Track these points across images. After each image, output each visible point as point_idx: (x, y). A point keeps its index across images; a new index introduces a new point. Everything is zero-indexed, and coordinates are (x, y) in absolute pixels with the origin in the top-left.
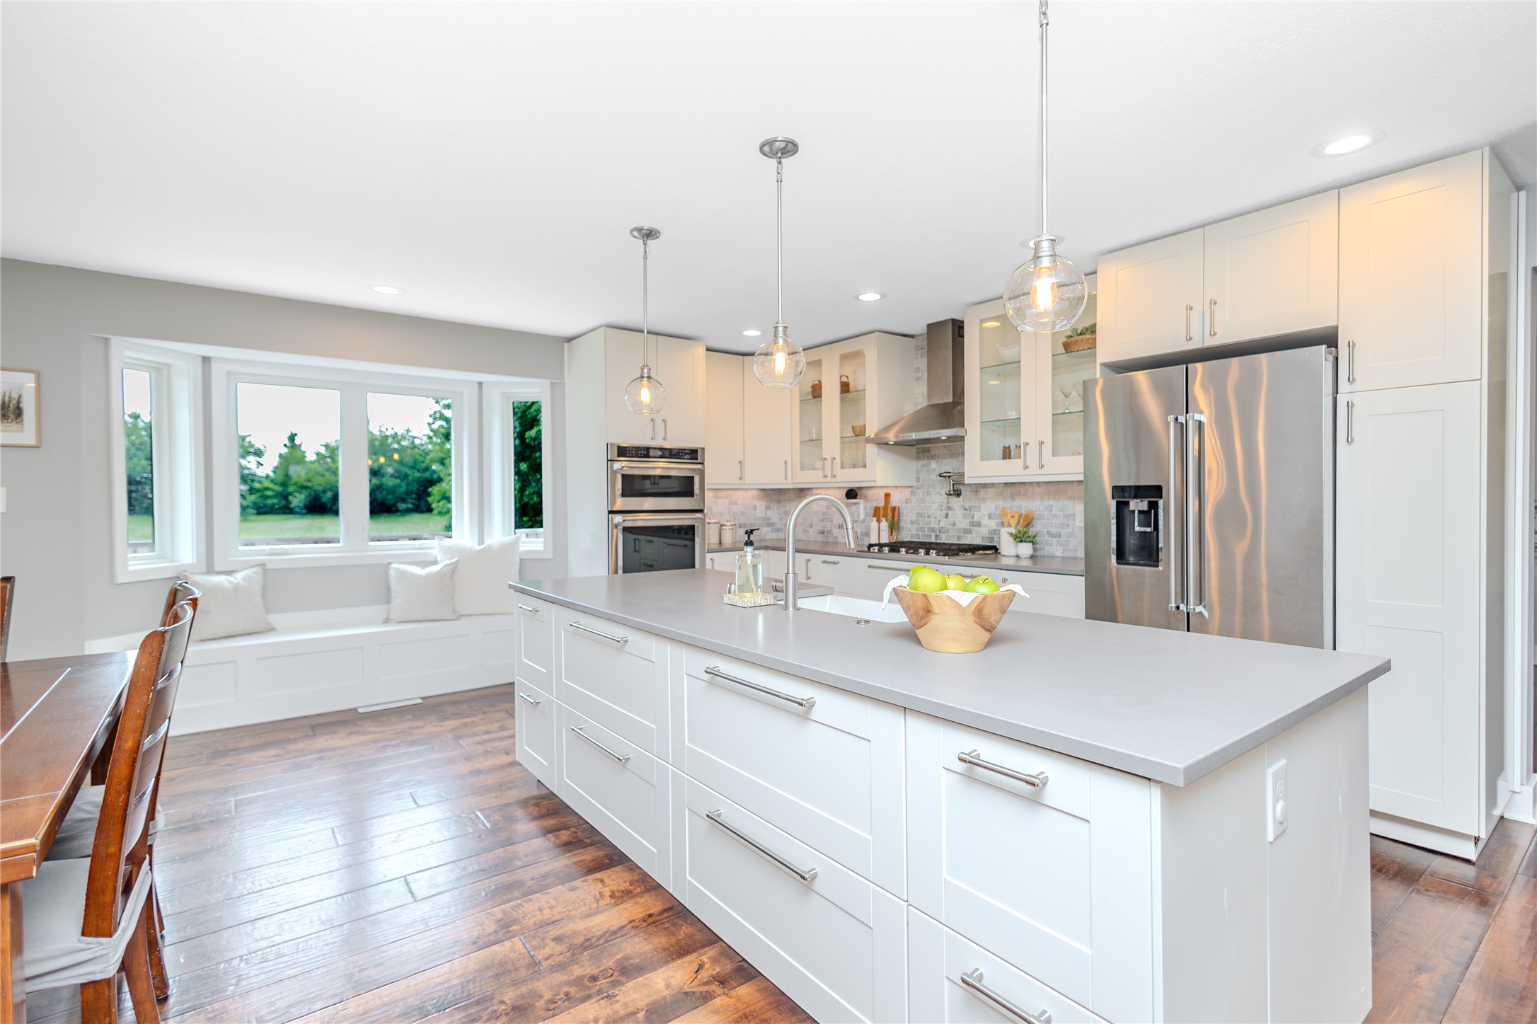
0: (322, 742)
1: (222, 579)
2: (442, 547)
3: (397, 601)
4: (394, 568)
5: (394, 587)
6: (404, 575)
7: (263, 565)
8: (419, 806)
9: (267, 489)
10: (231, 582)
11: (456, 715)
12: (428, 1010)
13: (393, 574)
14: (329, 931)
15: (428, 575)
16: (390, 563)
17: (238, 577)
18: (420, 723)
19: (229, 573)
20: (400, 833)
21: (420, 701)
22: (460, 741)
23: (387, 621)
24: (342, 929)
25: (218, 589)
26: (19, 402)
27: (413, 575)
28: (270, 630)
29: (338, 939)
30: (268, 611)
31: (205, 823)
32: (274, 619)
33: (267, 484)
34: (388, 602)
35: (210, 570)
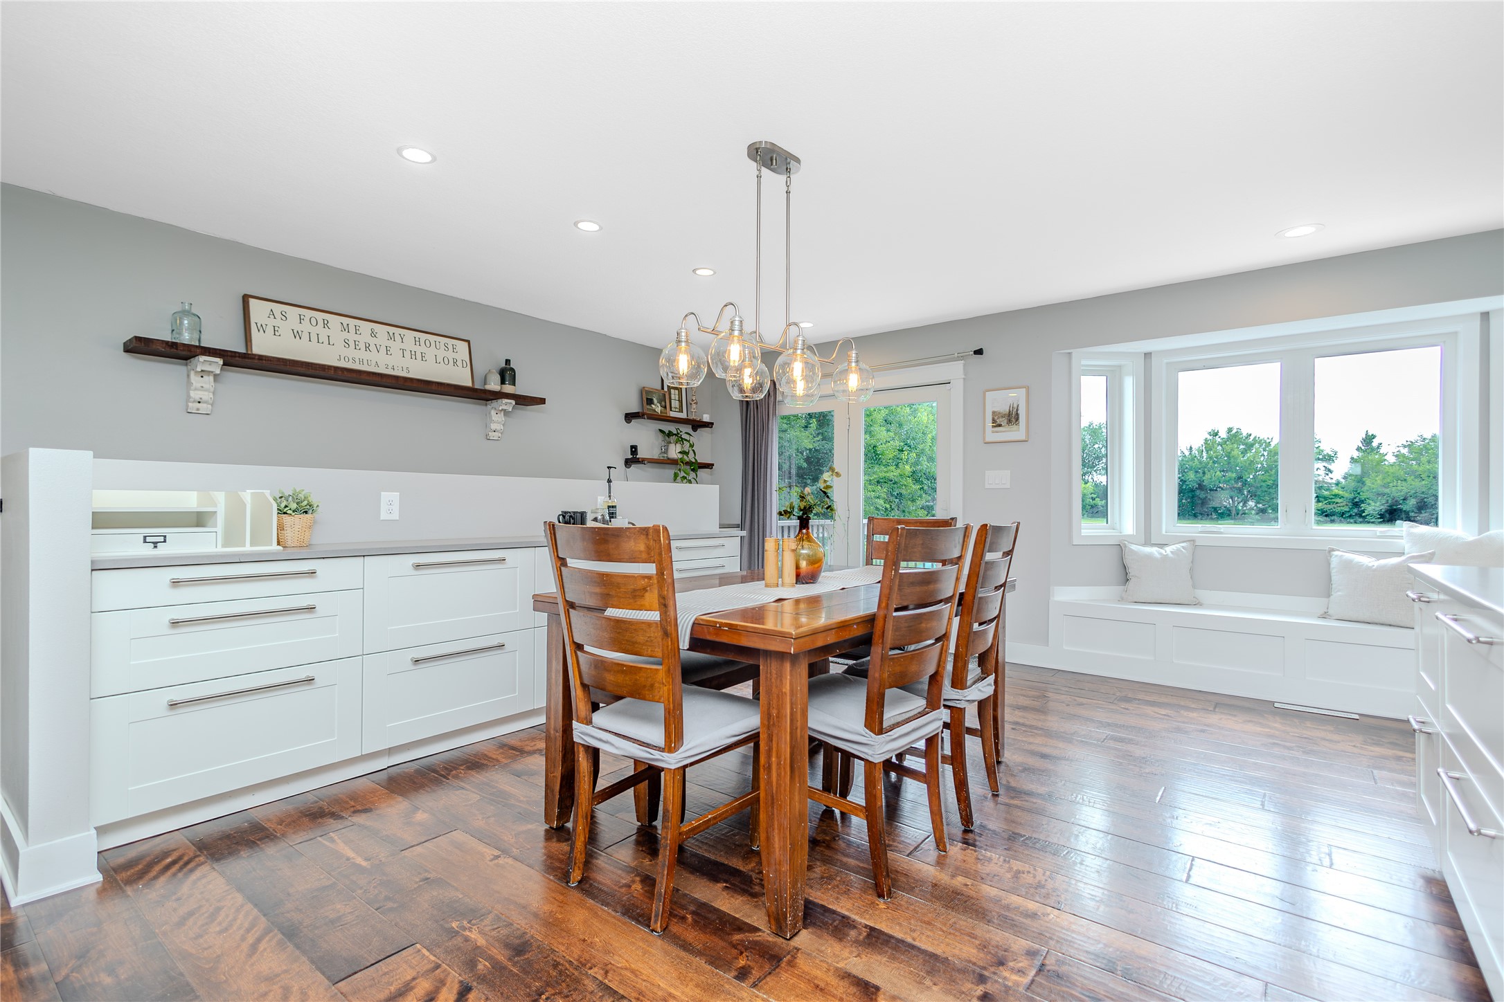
0: (1214, 719)
1: (1154, 551)
2: (1410, 534)
3: (1337, 595)
4: (1336, 556)
5: (1335, 578)
6: (1348, 565)
7: (1192, 541)
8: (1263, 808)
9: (1336, 496)
10: (1161, 554)
11: (1394, 745)
12: (1116, 969)
13: (1334, 562)
14: (1094, 857)
15: (1381, 570)
16: (1333, 550)
17: (1169, 550)
18: (1336, 737)
19: (1162, 546)
20: (1220, 820)
21: (1357, 717)
22: (1375, 772)
23: (1325, 616)
24: (1104, 861)
25: (1149, 557)
26: (1017, 410)
27: (1359, 566)
28: (1197, 604)
29: (1096, 866)
30: (1194, 587)
31: (1077, 741)
32: (1203, 594)
33: (1336, 490)
34: (1329, 595)
35: (1148, 542)
